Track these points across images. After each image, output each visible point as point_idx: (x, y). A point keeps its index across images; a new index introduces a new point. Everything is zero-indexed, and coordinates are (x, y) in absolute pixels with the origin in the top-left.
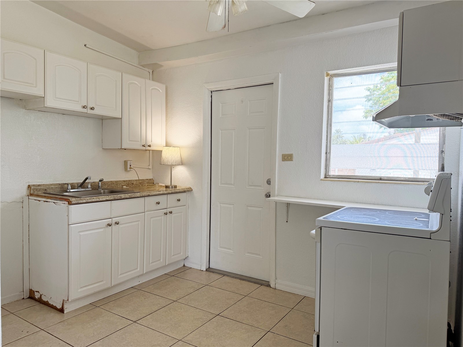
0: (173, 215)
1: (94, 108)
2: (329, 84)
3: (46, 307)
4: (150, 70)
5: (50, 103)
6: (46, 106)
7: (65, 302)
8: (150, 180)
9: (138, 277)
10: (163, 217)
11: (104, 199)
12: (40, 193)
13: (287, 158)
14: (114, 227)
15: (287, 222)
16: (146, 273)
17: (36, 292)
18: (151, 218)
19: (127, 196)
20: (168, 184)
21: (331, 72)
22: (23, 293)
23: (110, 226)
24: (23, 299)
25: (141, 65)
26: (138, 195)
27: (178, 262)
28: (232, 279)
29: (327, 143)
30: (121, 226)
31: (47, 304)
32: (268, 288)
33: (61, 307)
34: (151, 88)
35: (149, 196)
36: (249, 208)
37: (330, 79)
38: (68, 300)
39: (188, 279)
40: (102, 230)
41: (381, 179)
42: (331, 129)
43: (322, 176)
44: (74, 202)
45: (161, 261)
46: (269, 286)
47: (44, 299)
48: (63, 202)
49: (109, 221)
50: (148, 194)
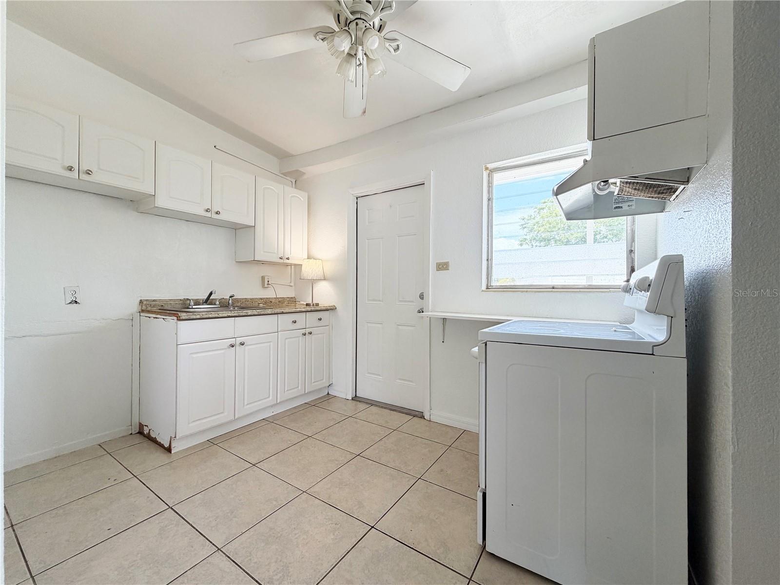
0: (313, 337)
1: (219, 212)
2: (489, 180)
3: (153, 445)
4: (292, 179)
5: (162, 202)
6: (156, 205)
7: (173, 439)
8: (292, 298)
9: (272, 406)
10: (300, 338)
11: (226, 315)
12: (154, 309)
13: (442, 267)
14: (238, 348)
15: (443, 342)
16: (279, 403)
17: (145, 426)
18: (286, 339)
19: (255, 312)
20: (310, 302)
21: (491, 166)
22: (131, 427)
23: (233, 346)
24: (131, 434)
25: (281, 174)
26: (269, 311)
27: (320, 390)
28: (381, 409)
29: (488, 248)
30: (247, 348)
31: (154, 441)
32: (422, 420)
33: (168, 445)
34: (290, 195)
35: (283, 313)
36: (400, 327)
37: (489, 174)
38: (175, 437)
39: (330, 409)
40: (223, 351)
41: (553, 288)
42: (492, 232)
43: (484, 287)
44: (184, 318)
45: (300, 388)
46: (423, 417)
47: (153, 435)
48: (172, 318)
49: (232, 341)
50: (281, 311)
